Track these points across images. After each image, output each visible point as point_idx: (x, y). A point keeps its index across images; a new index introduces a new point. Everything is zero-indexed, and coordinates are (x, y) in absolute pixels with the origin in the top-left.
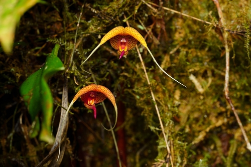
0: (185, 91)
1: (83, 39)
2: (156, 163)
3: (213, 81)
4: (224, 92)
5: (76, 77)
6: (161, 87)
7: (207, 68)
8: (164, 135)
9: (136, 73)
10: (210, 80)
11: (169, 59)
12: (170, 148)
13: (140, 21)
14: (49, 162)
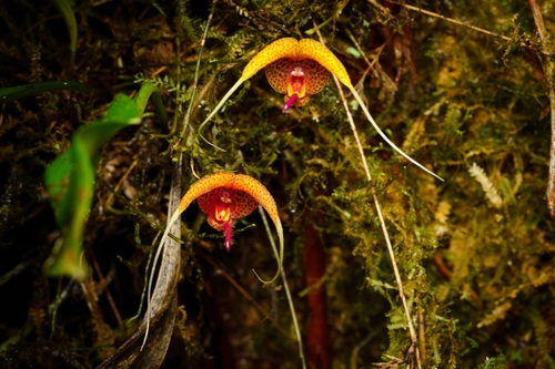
0: (464, 203)
1: (217, 77)
2: (381, 364)
3: (524, 180)
4: (547, 202)
5: (195, 160)
6: (398, 190)
7: (512, 149)
8: (404, 299)
9: (342, 157)
10: (519, 178)
11: (422, 129)
12: (417, 331)
13: (352, 38)
14: (132, 358)
